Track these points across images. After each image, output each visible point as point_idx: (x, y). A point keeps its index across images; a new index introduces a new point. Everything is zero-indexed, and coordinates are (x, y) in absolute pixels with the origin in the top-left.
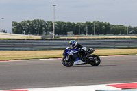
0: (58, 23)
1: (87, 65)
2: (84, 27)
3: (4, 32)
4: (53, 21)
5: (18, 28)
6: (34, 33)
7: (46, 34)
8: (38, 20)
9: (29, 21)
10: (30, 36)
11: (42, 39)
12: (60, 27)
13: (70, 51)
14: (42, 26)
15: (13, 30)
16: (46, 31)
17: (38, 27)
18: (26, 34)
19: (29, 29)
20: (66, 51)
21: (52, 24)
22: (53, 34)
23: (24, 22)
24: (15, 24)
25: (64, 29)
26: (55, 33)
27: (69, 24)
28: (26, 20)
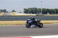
0: (43, 9)
1: (37, 27)
2: (54, 11)
3: (20, 13)
4: (41, 8)
5: (26, 11)
6: (33, 13)
7: (38, 14)
8: (35, 8)
9: (31, 8)
10: (31, 14)
11: (36, 16)
12: (44, 11)
13: (29, 21)
14: (36, 10)
15: (24, 12)
16: (38, 12)
17: (35, 11)
18: (30, 13)
19: (31, 12)
20: (28, 21)
21: (41, 9)
22: (41, 14)
23: (29, 9)
24: (25, 9)
25: (46, 12)
26: (42, 13)
27: (48, 9)
28: (30, 8)
